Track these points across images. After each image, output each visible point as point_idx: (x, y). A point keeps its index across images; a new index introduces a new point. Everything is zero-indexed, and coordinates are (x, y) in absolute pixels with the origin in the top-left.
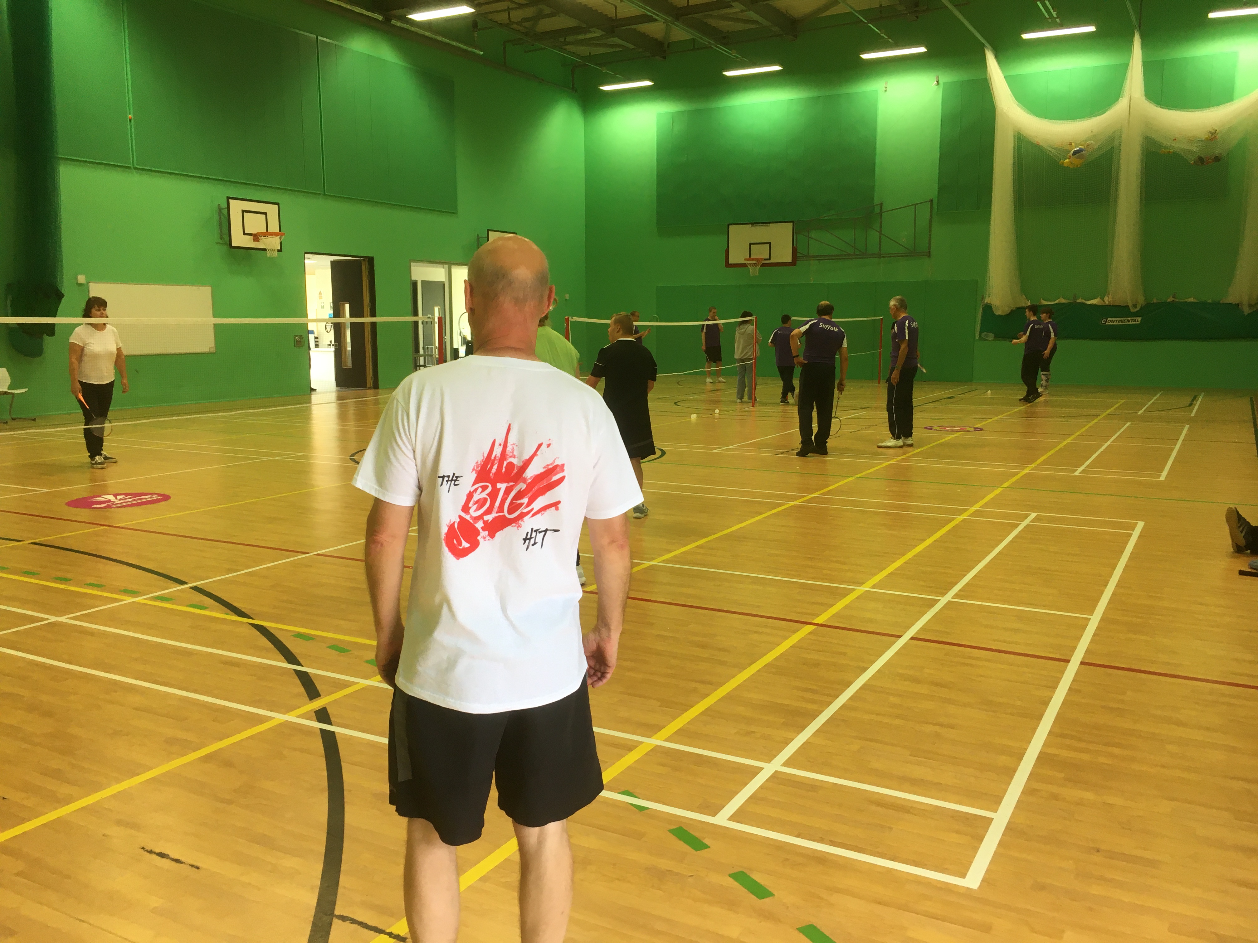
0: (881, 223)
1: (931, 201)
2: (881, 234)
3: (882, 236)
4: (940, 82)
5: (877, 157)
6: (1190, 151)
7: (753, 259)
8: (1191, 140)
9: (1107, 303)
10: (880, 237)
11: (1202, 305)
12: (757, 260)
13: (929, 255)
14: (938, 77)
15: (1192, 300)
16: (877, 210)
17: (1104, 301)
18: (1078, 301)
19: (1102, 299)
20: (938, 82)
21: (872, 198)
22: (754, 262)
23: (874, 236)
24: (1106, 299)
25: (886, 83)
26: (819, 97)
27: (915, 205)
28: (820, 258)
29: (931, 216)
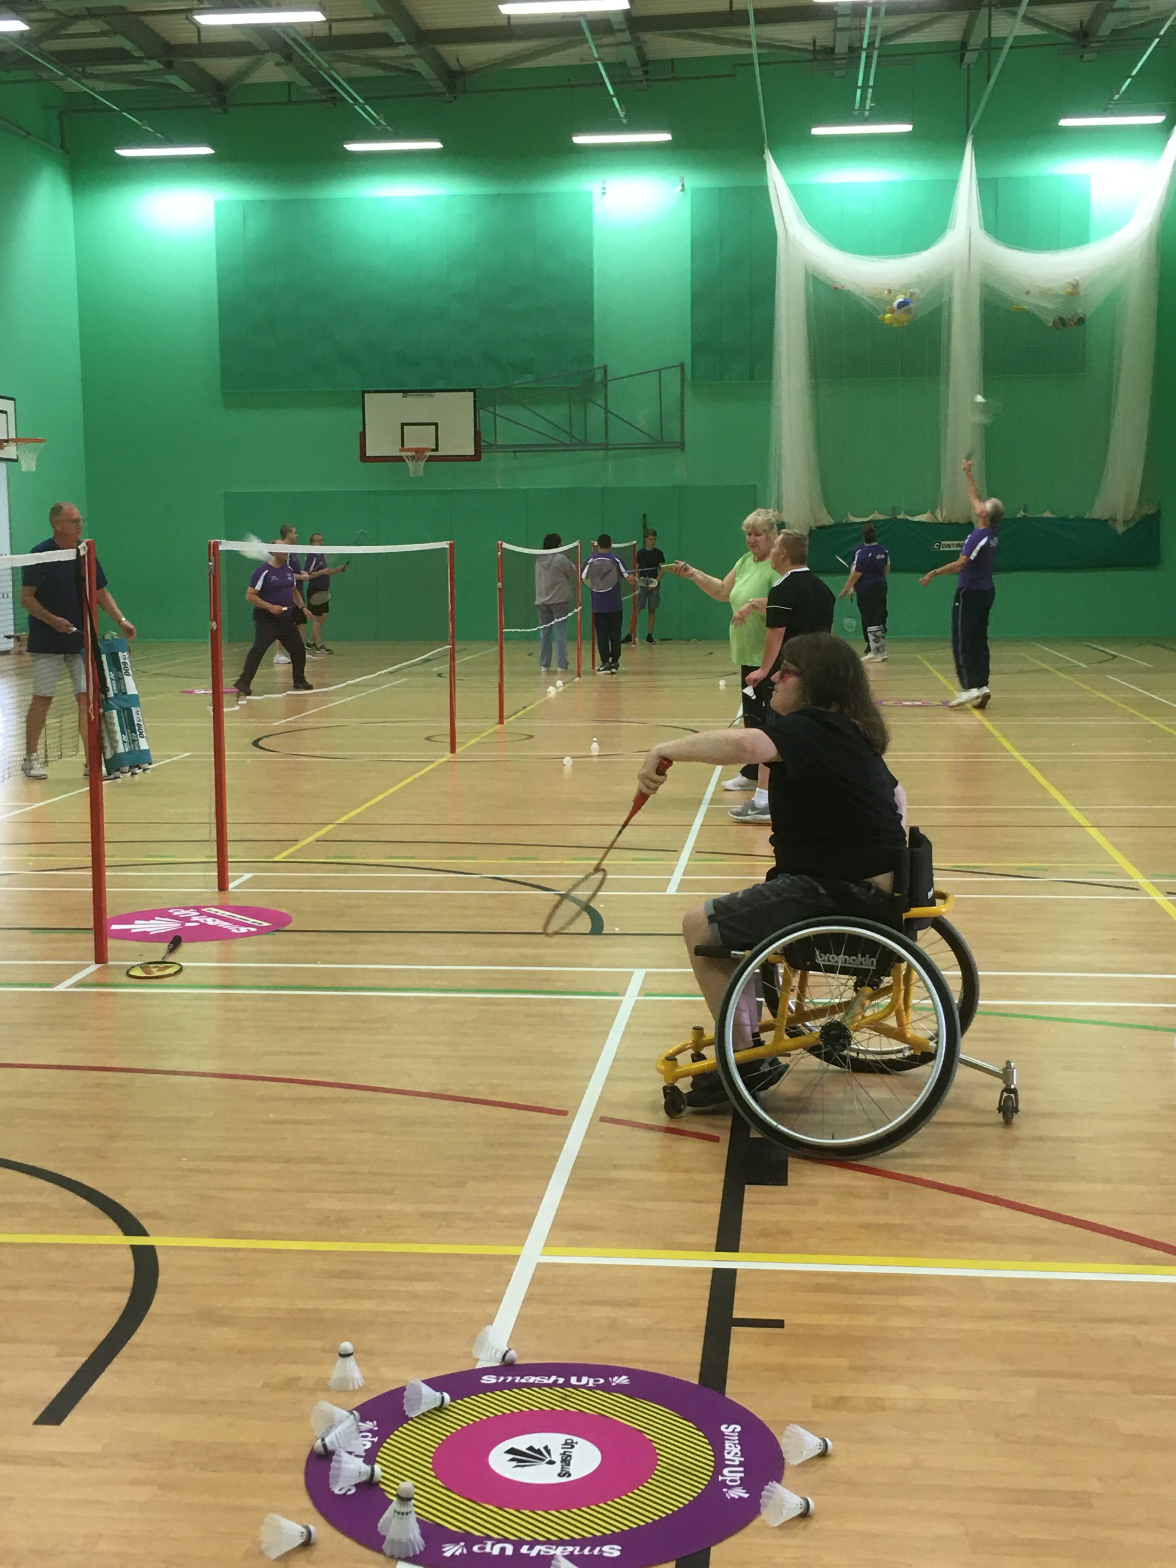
0: (606, 395)
1: (682, 365)
2: (607, 411)
3: (610, 416)
4: (686, 186)
5: (595, 294)
6: (1045, 309)
7: (409, 450)
8: (1046, 293)
9: (940, 520)
10: (606, 419)
11: (1062, 522)
12: (417, 450)
13: (682, 446)
14: (682, 179)
15: (1047, 514)
16: (599, 377)
17: (935, 517)
18: (900, 517)
19: (933, 513)
20: (683, 186)
21: (590, 358)
22: (413, 454)
23: (596, 414)
24: (938, 513)
25: (604, 182)
26: (498, 195)
27: (660, 370)
28: (517, 449)
29: (682, 387)
